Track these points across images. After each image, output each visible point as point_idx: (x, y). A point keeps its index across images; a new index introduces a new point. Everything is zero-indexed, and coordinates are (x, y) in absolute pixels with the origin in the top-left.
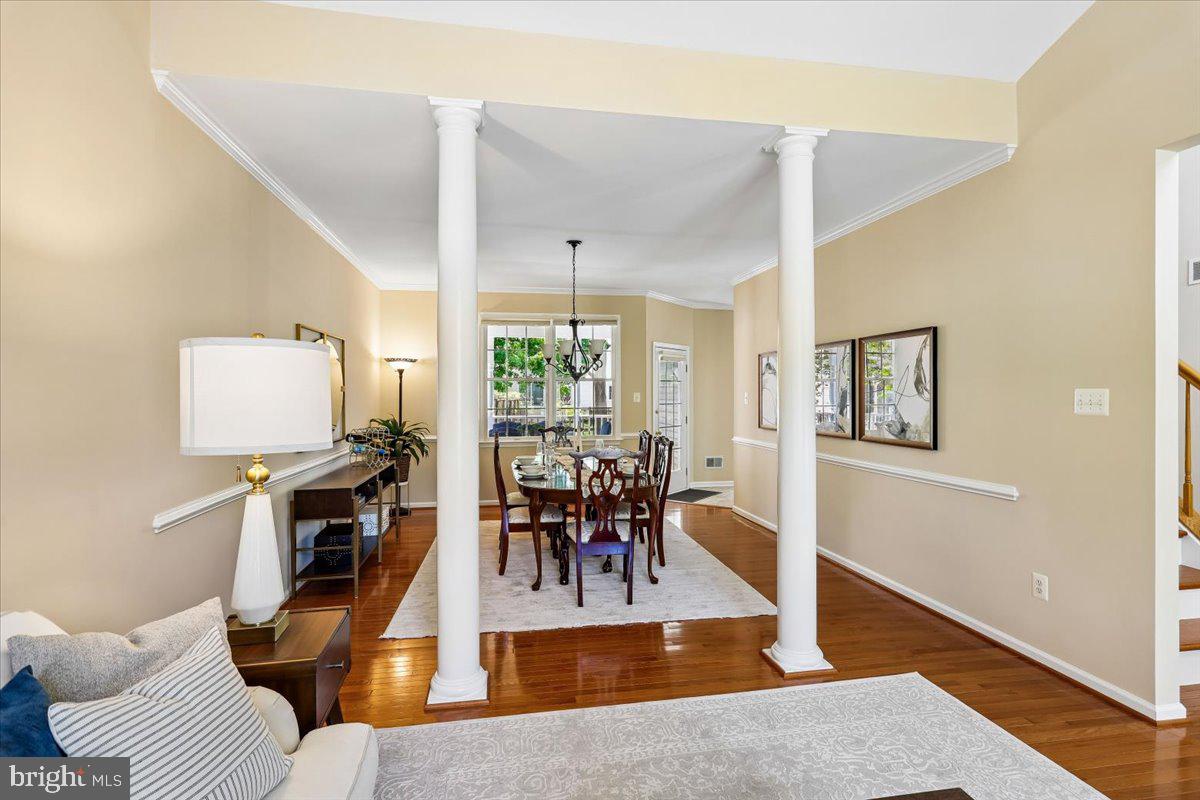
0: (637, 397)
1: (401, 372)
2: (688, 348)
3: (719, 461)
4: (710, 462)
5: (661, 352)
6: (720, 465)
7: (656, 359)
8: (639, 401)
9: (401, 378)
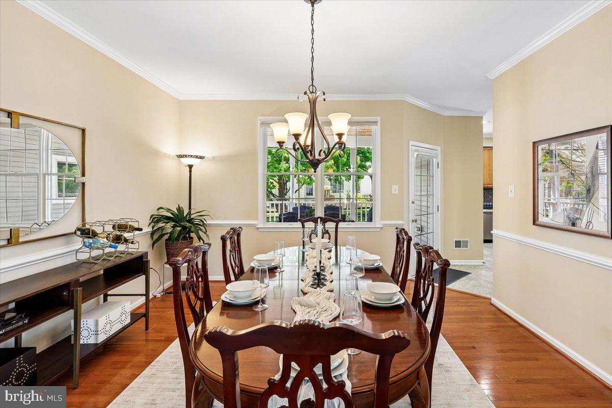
0: (395, 189)
1: (190, 167)
2: (439, 148)
3: (466, 244)
4: (458, 244)
5: (416, 151)
6: (466, 246)
7: (413, 156)
8: (397, 192)
9: (190, 172)
